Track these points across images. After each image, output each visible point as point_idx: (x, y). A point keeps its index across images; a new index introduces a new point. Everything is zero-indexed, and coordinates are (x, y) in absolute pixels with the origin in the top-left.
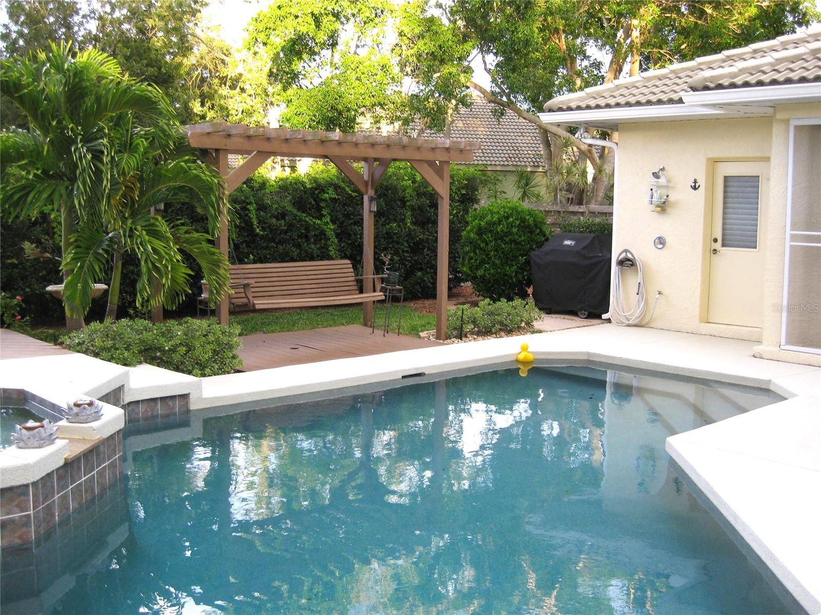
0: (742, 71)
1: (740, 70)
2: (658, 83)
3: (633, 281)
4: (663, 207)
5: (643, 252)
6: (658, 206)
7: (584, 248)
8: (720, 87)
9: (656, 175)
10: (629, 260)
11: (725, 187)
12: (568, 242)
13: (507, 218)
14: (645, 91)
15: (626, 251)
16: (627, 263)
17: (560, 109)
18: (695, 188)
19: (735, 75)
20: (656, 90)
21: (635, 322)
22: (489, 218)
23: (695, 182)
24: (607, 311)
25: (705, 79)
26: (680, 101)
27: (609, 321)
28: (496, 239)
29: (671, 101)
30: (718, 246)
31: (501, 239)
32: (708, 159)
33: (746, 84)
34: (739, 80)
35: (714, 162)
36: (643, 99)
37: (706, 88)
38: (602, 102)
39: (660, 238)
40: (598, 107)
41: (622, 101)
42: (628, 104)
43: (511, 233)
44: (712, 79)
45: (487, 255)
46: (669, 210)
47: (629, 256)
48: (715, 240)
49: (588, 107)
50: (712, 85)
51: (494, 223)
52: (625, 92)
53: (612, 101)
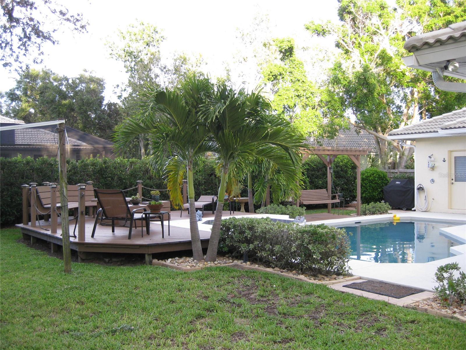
0: (458, 122)
1: (457, 122)
2: (430, 124)
3: (423, 196)
4: (433, 168)
5: (426, 185)
6: (431, 168)
7: (404, 184)
8: (451, 128)
9: (430, 157)
10: (421, 188)
11: (455, 160)
12: (397, 183)
13: (373, 174)
14: (425, 127)
15: (420, 185)
16: (421, 189)
17: (394, 135)
18: (444, 161)
19: (455, 124)
20: (429, 127)
21: (425, 210)
22: (366, 174)
23: (444, 159)
24: (414, 207)
25: (446, 126)
26: (437, 132)
27: (415, 210)
28: (369, 182)
29: (434, 132)
30: (453, 181)
31: (372, 182)
32: (449, 151)
33: (459, 127)
34: (457, 126)
35: (451, 152)
36: (425, 131)
37: (446, 129)
38: (410, 132)
39: (432, 180)
40: (408, 134)
41: (417, 131)
42: (419, 133)
43: (375, 180)
44: (448, 125)
45: (366, 189)
46: (435, 169)
47: (422, 186)
48: (452, 180)
49: (405, 134)
50: (448, 128)
51: (368, 177)
52: (418, 128)
53: (413, 132)
